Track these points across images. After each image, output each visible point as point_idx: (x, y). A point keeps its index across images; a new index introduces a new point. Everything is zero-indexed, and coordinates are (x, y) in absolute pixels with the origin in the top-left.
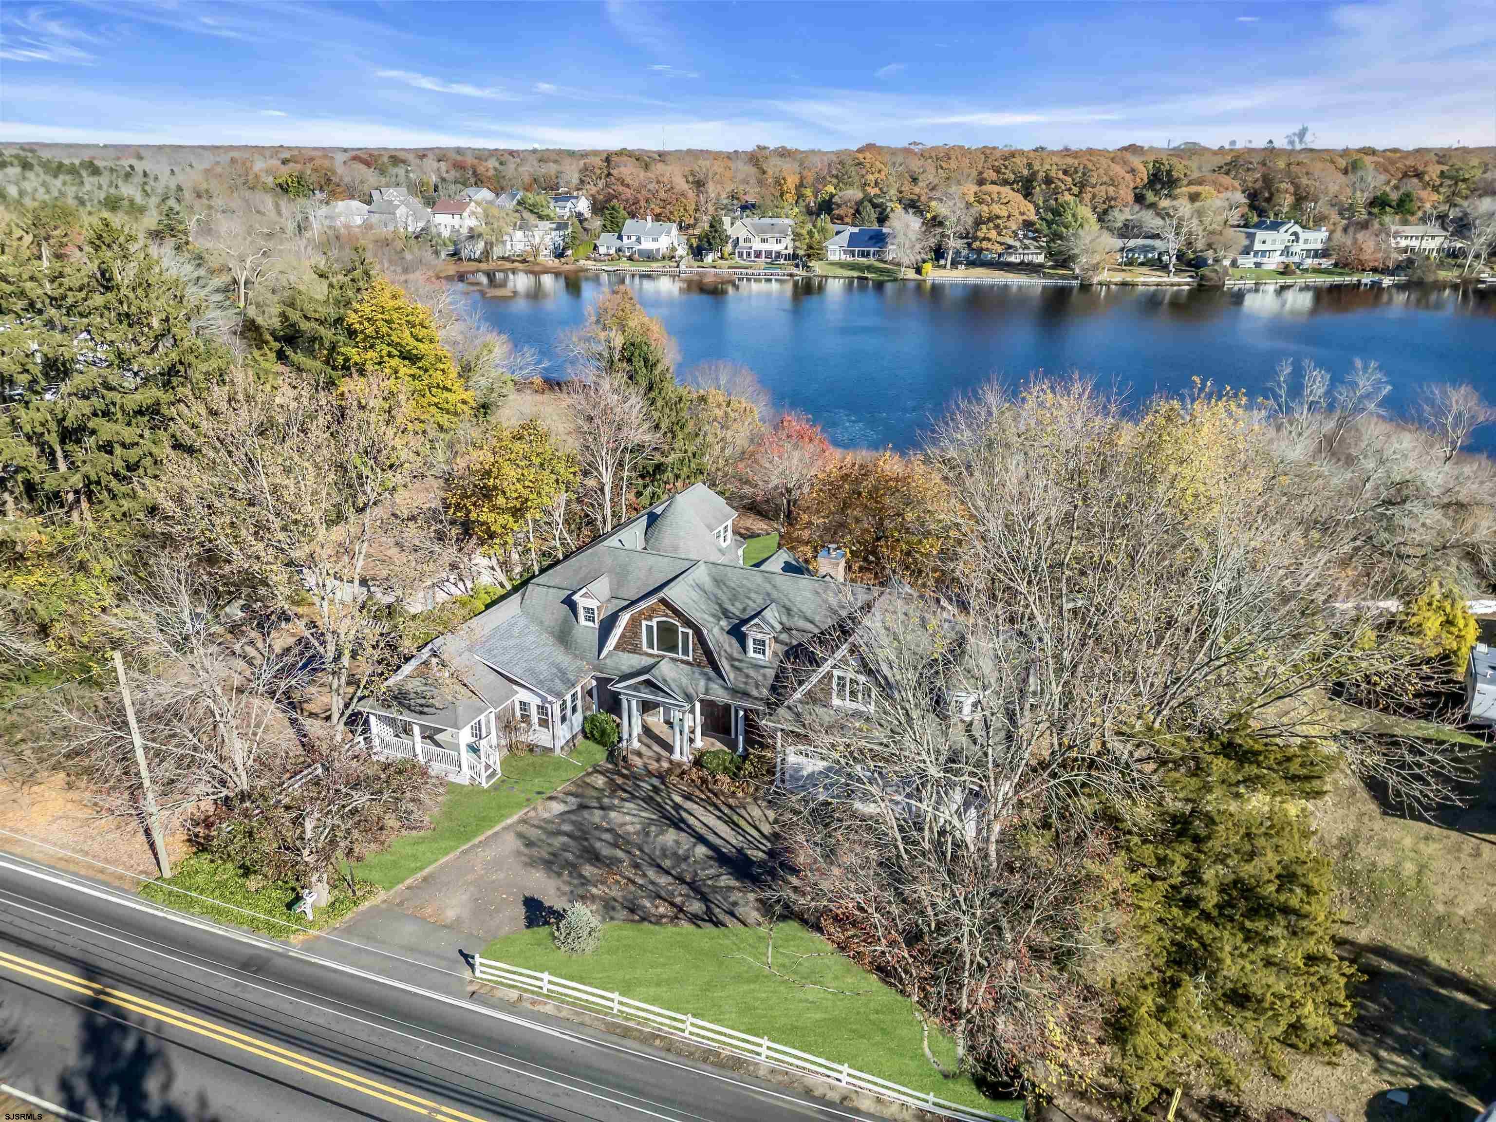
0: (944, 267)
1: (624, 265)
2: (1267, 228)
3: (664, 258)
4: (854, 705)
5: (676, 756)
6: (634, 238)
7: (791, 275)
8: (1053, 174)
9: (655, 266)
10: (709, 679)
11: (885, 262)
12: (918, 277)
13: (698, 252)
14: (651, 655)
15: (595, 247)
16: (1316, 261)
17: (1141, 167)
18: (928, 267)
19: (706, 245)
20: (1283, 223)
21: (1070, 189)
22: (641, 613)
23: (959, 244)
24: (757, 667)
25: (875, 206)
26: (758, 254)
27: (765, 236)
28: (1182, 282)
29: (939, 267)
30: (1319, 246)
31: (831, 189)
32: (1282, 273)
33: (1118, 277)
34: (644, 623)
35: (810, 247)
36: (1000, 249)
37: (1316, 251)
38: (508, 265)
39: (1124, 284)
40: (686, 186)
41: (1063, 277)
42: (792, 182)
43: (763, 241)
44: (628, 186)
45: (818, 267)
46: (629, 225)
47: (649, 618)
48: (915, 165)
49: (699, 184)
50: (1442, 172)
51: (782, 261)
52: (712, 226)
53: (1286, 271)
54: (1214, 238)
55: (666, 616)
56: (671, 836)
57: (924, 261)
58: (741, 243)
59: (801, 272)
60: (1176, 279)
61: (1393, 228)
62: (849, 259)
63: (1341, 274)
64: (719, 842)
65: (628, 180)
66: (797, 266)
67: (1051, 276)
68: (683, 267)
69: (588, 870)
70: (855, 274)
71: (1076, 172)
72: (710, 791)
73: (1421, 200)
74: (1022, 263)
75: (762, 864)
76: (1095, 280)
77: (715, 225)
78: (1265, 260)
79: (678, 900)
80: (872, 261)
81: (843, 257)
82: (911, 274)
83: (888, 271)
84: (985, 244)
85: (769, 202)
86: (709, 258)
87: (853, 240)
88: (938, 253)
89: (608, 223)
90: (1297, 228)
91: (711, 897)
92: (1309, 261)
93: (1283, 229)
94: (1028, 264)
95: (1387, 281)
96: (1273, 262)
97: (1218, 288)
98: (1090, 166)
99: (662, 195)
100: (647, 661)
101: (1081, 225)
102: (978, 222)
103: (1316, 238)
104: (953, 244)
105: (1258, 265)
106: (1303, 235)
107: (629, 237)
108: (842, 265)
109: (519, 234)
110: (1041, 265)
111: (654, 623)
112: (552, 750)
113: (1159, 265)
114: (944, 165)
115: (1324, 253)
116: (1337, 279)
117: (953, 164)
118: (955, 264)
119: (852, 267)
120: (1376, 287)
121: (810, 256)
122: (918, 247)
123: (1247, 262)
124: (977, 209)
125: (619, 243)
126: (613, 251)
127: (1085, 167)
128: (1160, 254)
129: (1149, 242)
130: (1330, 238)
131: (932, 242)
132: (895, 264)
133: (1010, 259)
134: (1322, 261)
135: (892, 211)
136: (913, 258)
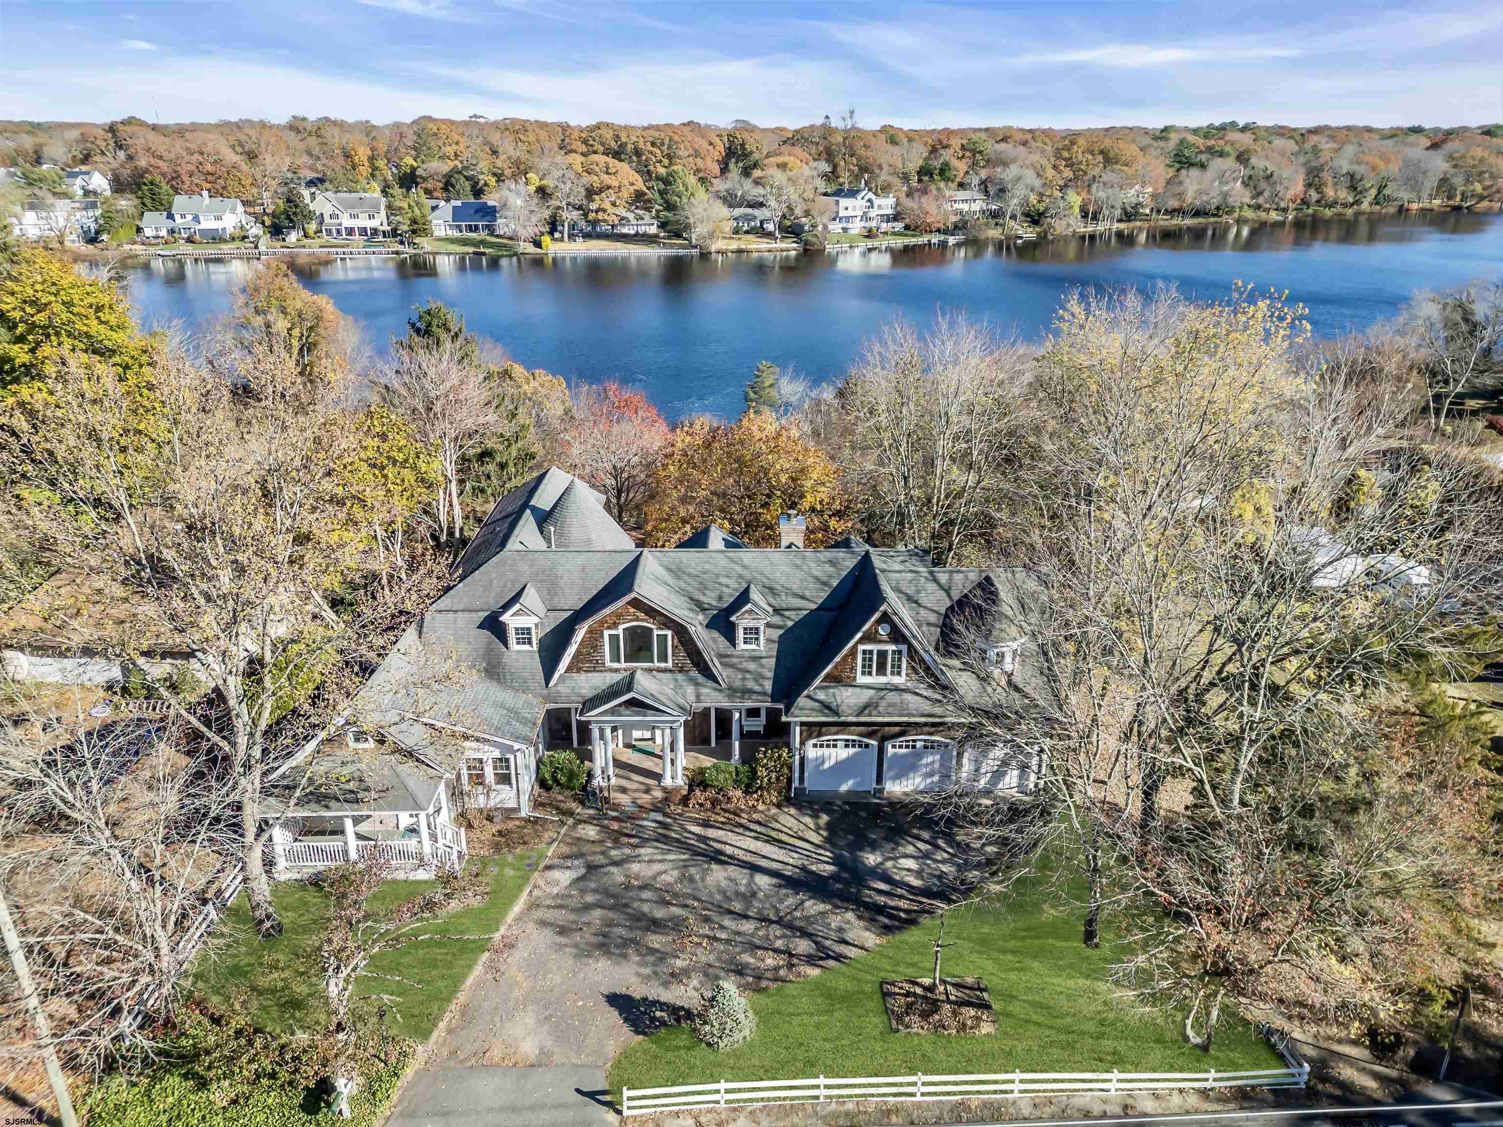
0: (561, 240)
1: (183, 248)
2: (846, 196)
3: (233, 239)
4: (883, 680)
5: (668, 782)
6: (189, 217)
7: (397, 253)
8: (641, 145)
9: (226, 248)
10: (697, 684)
11: (497, 236)
12: (538, 250)
13: (276, 231)
14: (617, 670)
15: (139, 230)
16: (890, 225)
17: (717, 140)
18: (546, 239)
19: (285, 223)
20: (858, 191)
21: (660, 161)
22: (602, 622)
23: (575, 215)
24: (752, 659)
25: (467, 178)
26: (350, 231)
27: (355, 211)
28: (790, 248)
29: (556, 240)
30: (890, 211)
31: (409, 161)
32: (866, 237)
33: (734, 245)
34: (606, 633)
35: (414, 221)
36: (614, 220)
37: (889, 216)
39: (740, 251)
40: (235, 158)
41: (682, 247)
42: (363, 154)
43: (354, 216)
44: (161, 158)
45: (426, 244)
46: (180, 202)
47: (615, 625)
48: (495, 138)
49: (252, 156)
51: (381, 239)
52: (289, 201)
53: (870, 234)
54: (812, 206)
55: (637, 619)
56: (718, 875)
57: (542, 234)
58: (327, 220)
60: (784, 245)
61: (948, 193)
62: (456, 234)
63: (912, 236)
64: (775, 866)
66: (402, 243)
67: (672, 246)
68: (262, 248)
69: (656, 940)
70: (471, 250)
71: (663, 144)
72: (725, 811)
73: (955, 169)
74: (637, 234)
75: (833, 877)
76: (713, 248)
77: (293, 200)
78: (850, 225)
79: (779, 944)
80: (482, 235)
81: (449, 232)
82: (531, 249)
83: (505, 246)
84: (600, 216)
85: (340, 176)
86: (293, 237)
87: (457, 214)
88: (553, 225)
89: (147, 202)
90: (871, 195)
91: (810, 930)
92: (884, 225)
93: (860, 196)
94: (644, 235)
95: (952, 241)
96: (856, 227)
97: (821, 252)
98: (676, 138)
99: (209, 168)
100: (611, 679)
101: (692, 195)
102: (591, 193)
103: (886, 204)
104: (570, 216)
105: (845, 230)
106: (877, 201)
107: (183, 216)
108: (450, 241)
109: (30, 217)
110: (656, 236)
111: (620, 631)
112: (517, 810)
113: (761, 232)
115: (896, 218)
116: (913, 241)
118: (571, 237)
119: (464, 242)
120: (943, 245)
121: (414, 232)
122: (534, 219)
123: (836, 227)
124: (587, 179)
125: (170, 224)
126: (163, 233)
127: (671, 140)
128: (762, 222)
129: (749, 211)
130: (898, 204)
131: (547, 214)
132: (511, 238)
133: (625, 230)
134: (895, 224)
135: (486, 184)
136: (530, 231)
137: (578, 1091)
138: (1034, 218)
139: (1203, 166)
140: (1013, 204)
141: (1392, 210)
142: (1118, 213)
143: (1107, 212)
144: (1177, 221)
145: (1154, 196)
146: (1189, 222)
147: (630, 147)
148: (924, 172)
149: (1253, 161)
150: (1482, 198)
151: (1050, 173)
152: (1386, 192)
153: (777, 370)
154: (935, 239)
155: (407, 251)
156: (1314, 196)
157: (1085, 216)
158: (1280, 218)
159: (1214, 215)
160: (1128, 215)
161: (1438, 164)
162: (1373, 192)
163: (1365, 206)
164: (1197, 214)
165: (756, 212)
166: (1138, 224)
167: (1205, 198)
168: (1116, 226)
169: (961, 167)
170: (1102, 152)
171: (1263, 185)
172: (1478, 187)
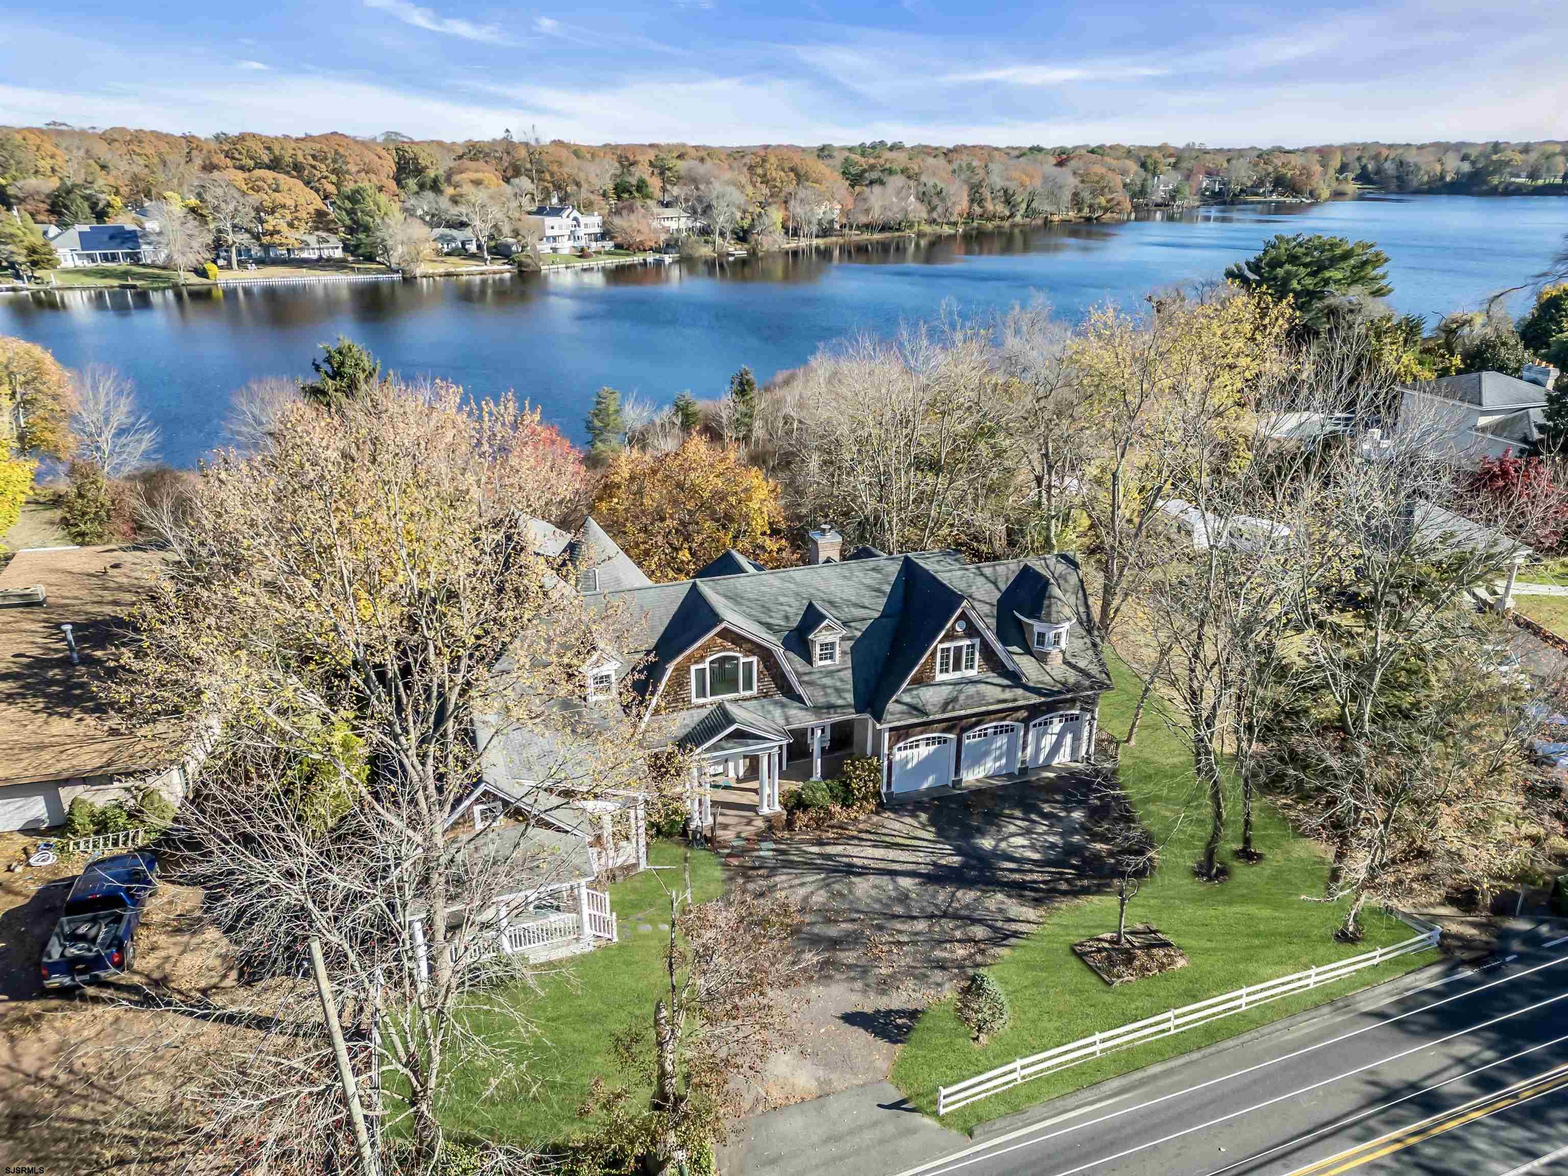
0: (229, 266)
2: (548, 214)
4: (957, 675)
5: (765, 810)
7: (14, 289)
8: (300, 158)
10: (783, 706)
11: (144, 265)
12: (203, 281)
14: (703, 706)
16: (600, 244)
17: (385, 153)
18: (210, 267)
20: (562, 210)
22: (689, 659)
24: (830, 673)
25: (84, 198)
28: (502, 270)
29: (223, 268)
30: (598, 230)
32: (578, 257)
33: (441, 269)
34: (693, 668)
37: (597, 235)
39: (448, 275)
41: (379, 271)
45: (52, 278)
47: (702, 658)
53: (583, 254)
54: (519, 225)
55: (725, 649)
56: (863, 887)
57: (205, 261)
60: (496, 267)
61: (653, 211)
62: (88, 265)
63: (625, 255)
64: (910, 867)
66: (19, 277)
67: (367, 271)
69: (848, 957)
70: (116, 283)
71: (327, 158)
72: (832, 827)
73: (651, 186)
74: (320, 258)
75: (963, 866)
76: (417, 273)
78: (558, 245)
79: (958, 934)
80: (124, 265)
82: (194, 279)
83: (159, 276)
84: (275, 239)
87: (85, 242)
88: (218, 251)
90: (575, 213)
91: (976, 915)
92: (594, 244)
93: (565, 215)
95: (668, 259)
96: (566, 247)
97: (535, 273)
98: (341, 150)
100: (698, 716)
101: (386, 214)
102: (261, 213)
103: (593, 223)
104: (237, 240)
105: (555, 250)
106: (583, 220)
108: (77, 271)
110: (344, 260)
111: (706, 665)
112: (635, 866)
113: (462, 253)
115: (604, 236)
116: (628, 260)
118: (241, 264)
120: (659, 263)
121: (34, 264)
122: (196, 245)
123: (545, 248)
124: (254, 198)
127: (335, 153)
128: (463, 243)
129: (447, 231)
130: (604, 223)
131: (209, 239)
132: (164, 268)
133: (305, 255)
134: (605, 243)
135: (109, 205)
136: (192, 259)
137: (880, 1106)
138: (742, 236)
139: (881, 182)
140: (721, 220)
141: (1040, 222)
142: (815, 229)
143: (806, 229)
144: (866, 236)
145: (845, 213)
146: (877, 236)
148: (621, 190)
149: (923, 179)
150: (1106, 210)
151: (750, 189)
152: (1034, 205)
154: (651, 258)
155: (27, 288)
156: (977, 210)
157: (787, 233)
158: (952, 232)
159: (898, 230)
160: (825, 232)
161: (1069, 181)
162: (1024, 206)
163: (1018, 219)
164: (884, 228)
165: (454, 233)
166: (834, 239)
167: (890, 214)
168: (815, 242)
169: (655, 184)
170: (792, 169)
171: (936, 201)
172: (1102, 201)
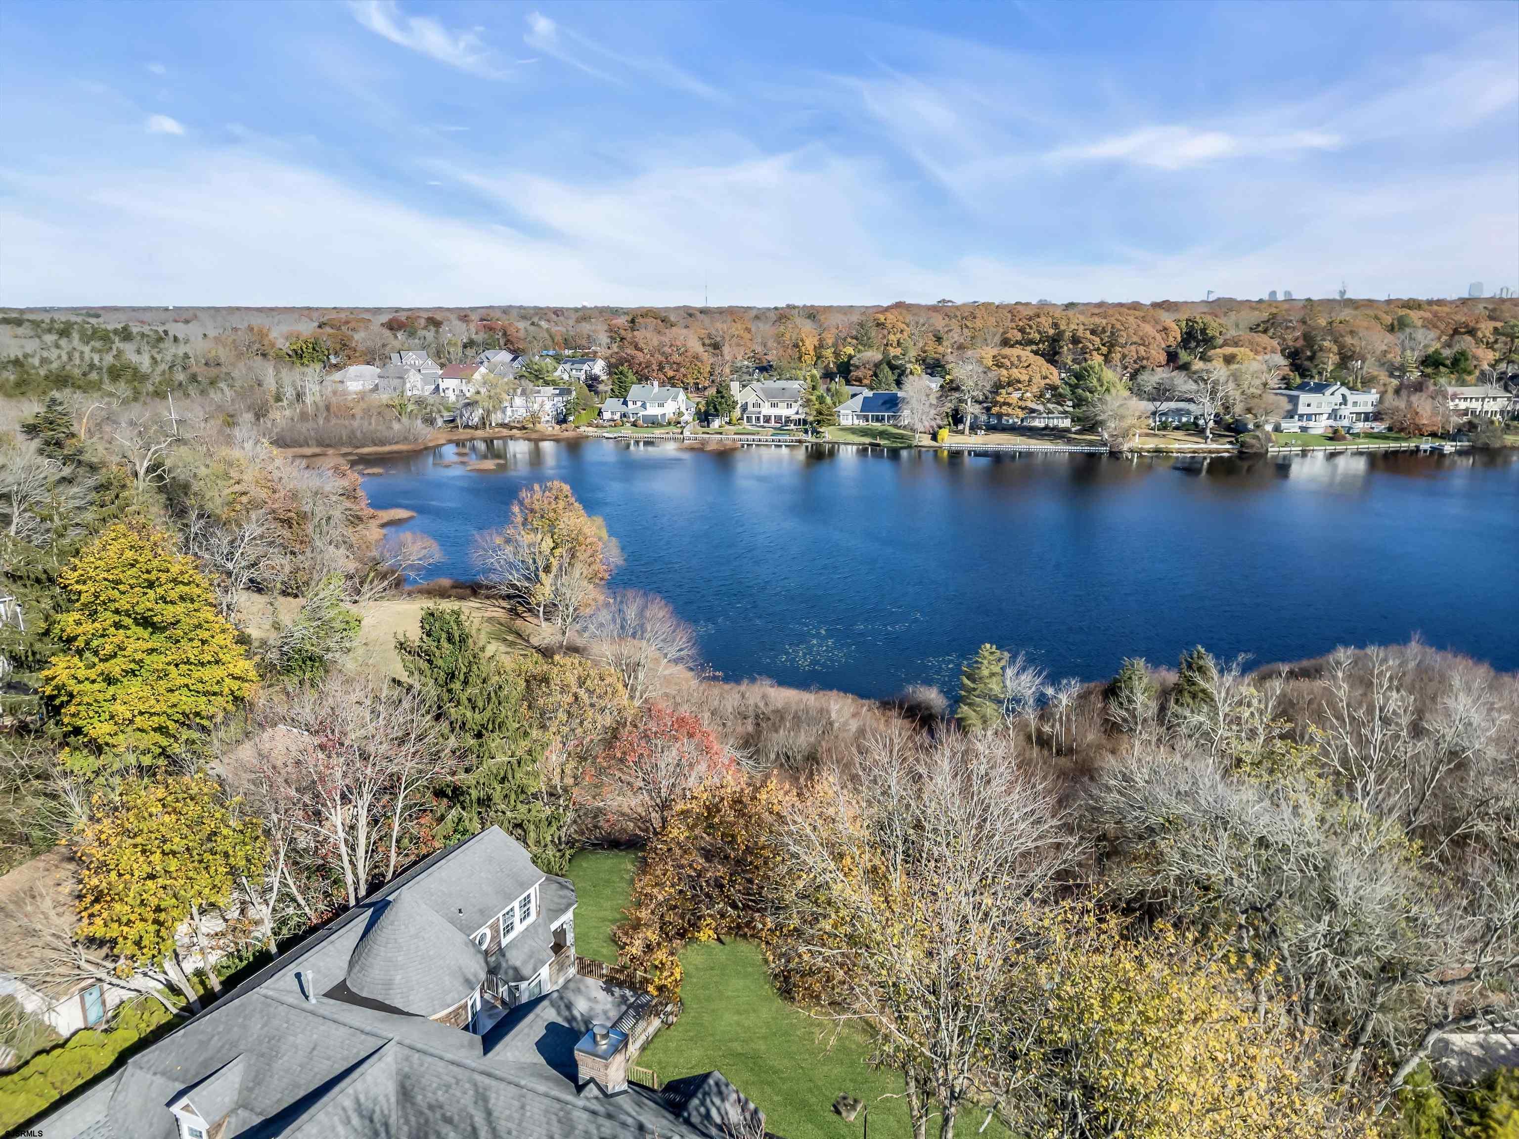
0: (962, 432)
1: (627, 431)
2: (1312, 390)
3: (669, 424)
6: (639, 404)
7: (801, 441)
8: (1080, 333)
9: (658, 432)
11: (899, 428)
12: (934, 443)
13: (704, 417)
15: (600, 413)
16: (1368, 425)
17: (1174, 326)
18: (944, 433)
19: (712, 411)
20: (1327, 386)
21: (1098, 349)
23: (977, 409)
25: (893, 368)
26: (767, 419)
27: (775, 401)
28: (1224, 447)
29: (956, 432)
30: (1370, 409)
31: (850, 350)
32: (1331, 439)
33: (1151, 444)
35: (820, 413)
36: (1021, 414)
37: (1367, 414)
38: (505, 432)
39: (1158, 451)
40: (700, 349)
41: (1091, 444)
42: (810, 344)
43: (774, 405)
44: (641, 350)
45: (829, 434)
46: (635, 390)
48: (939, 324)
49: (715, 347)
50: (1496, 329)
51: (792, 427)
52: (719, 392)
53: (1334, 436)
54: (1253, 403)
57: (940, 427)
58: (750, 408)
59: (810, 438)
60: (1214, 446)
61: (1451, 390)
62: (862, 424)
63: (1396, 439)
65: (641, 345)
66: (806, 432)
67: (1077, 442)
68: (687, 433)
70: (867, 440)
71: (1105, 331)
73: (1476, 358)
74: (1046, 428)
76: (1125, 447)
77: (722, 392)
78: (1311, 424)
80: (885, 426)
81: (856, 422)
82: (926, 441)
83: (902, 437)
84: (1005, 409)
85: (785, 365)
86: (716, 424)
87: (867, 404)
88: (956, 419)
89: (616, 388)
90: (1344, 390)
92: (1360, 425)
93: (1328, 392)
94: (1053, 429)
95: (1449, 447)
96: (1320, 426)
97: (1261, 455)
98: (1118, 326)
101: (1108, 390)
102: (998, 387)
103: (1367, 401)
104: (971, 409)
105: (1304, 429)
106: (1351, 397)
107: (634, 403)
108: (853, 430)
109: (520, 401)
110: (1067, 430)
113: (1195, 429)
114: (968, 324)
115: (1377, 416)
116: (1393, 445)
117: (979, 323)
118: (974, 428)
119: (864, 432)
120: (1436, 452)
122: (934, 412)
123: (1291, 426)
124: (995, 373)
125: (624, 409)
126: (617, 417)
127: (1113, 327)
128: (1196, 418)
129: (1182, 405)
130: (1382, 400)
131: (948, 407)
132: (909, 430)
133: (1033, 424)
134: (1374, 425)
135: (912, 373)
136: (928, 424)
147: (1068, 334)
148: (1430, 362)
153: (1007, 655)
169: (1487, 354)
